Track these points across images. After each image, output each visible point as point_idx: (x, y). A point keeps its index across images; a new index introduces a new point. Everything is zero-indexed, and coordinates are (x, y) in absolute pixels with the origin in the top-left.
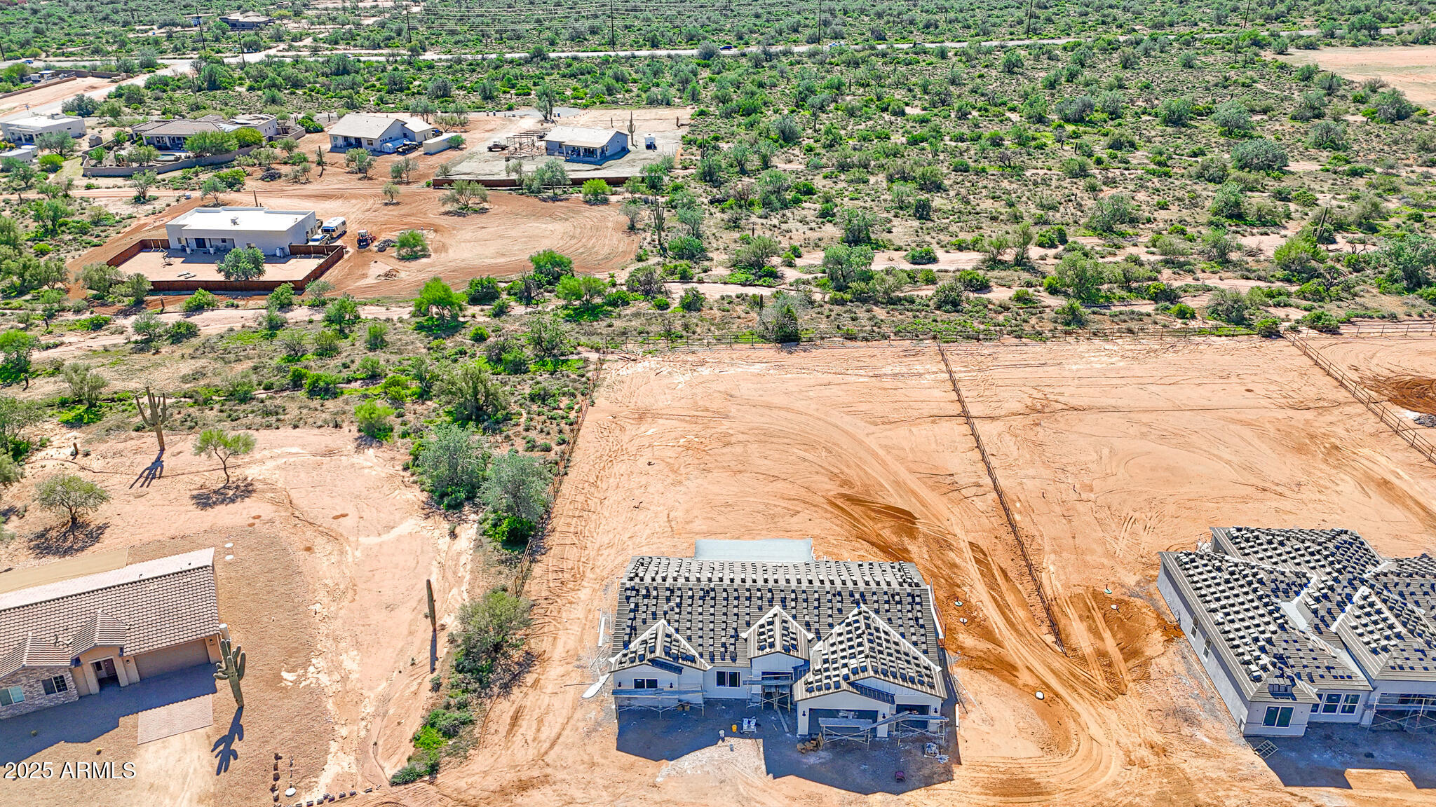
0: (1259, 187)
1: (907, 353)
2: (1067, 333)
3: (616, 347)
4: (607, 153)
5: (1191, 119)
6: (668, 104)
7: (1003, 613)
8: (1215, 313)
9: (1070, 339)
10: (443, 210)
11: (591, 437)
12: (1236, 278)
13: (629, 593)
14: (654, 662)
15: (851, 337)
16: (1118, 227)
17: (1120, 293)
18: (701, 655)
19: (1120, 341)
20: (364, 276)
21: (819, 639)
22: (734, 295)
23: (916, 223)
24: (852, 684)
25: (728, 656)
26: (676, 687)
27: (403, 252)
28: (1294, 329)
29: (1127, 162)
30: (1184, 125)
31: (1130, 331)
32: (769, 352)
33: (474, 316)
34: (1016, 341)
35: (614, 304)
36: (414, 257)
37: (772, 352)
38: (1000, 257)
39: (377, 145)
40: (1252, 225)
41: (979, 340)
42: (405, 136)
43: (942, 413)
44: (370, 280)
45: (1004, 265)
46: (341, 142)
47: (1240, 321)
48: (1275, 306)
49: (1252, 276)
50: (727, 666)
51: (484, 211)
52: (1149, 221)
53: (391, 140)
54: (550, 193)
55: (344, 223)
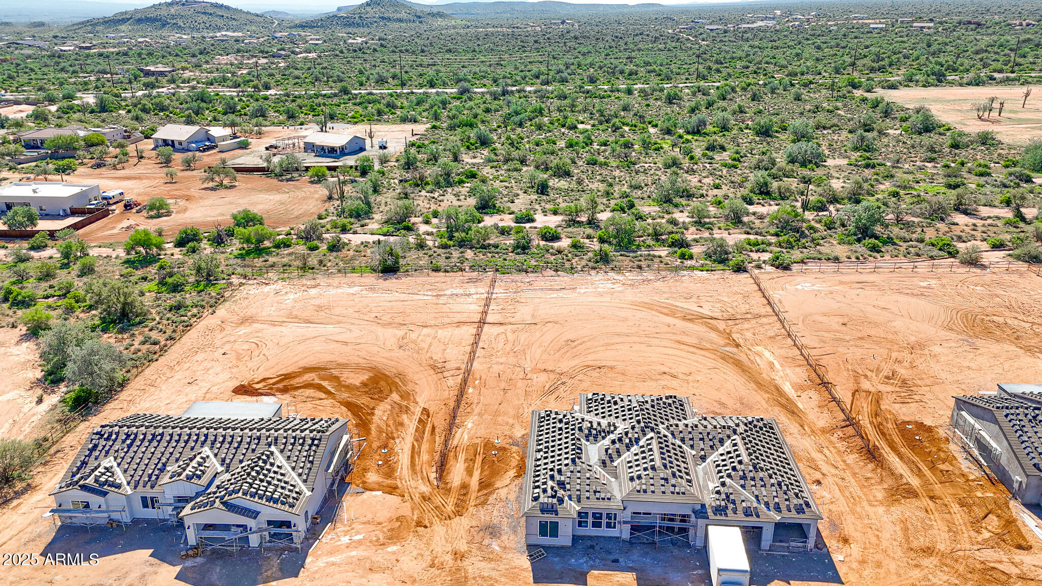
0: (795, 174)
1: (470, 281)
2: (594, 268)
3: (260, 275)
4: (346, 151)
5: (777, 132)
6: (415, 121)
7: (412, 457)
8: (708, 256)
9: (593, 272)
10: (203, 186)
11: (195, 335)
12: (741, 233)
13: (94, 437)
14: (84, 488)
15: (437, 270)
16: (677, 200)
17: (650, 242)
18: (128, 483)
19: (627, 274)
20: (113, 228)
21: (227, 471)
22: (371, 241)
23: (534, 197)
24: (225, 504)
25: (149, 484)
26: (104, 507)
27: (152, 213)
28: (759, 267)
29: (712, 159)
30: (769, 136)
31: (640, 267)
32: (371, 279)
33: (172, 255)
34: (554, 273)
35: (277, 246)
36: (159, 216)
37: (373, 279)
38: (578, 219)
39: (184, 145)
40: (775, 199)
41: (527, 272)
42: (209, 140)
43: (468, 320)
44: (115, 231)
45: (580, 223)
46: (160, 143)
47: (723, 261)
48: (756, 252)
49: (752, 232)
50: (149, 492)
51: (232, 187)
52: (702, 196)
53: (196, 142)
54: (289, 176)
55: (122, 194)
